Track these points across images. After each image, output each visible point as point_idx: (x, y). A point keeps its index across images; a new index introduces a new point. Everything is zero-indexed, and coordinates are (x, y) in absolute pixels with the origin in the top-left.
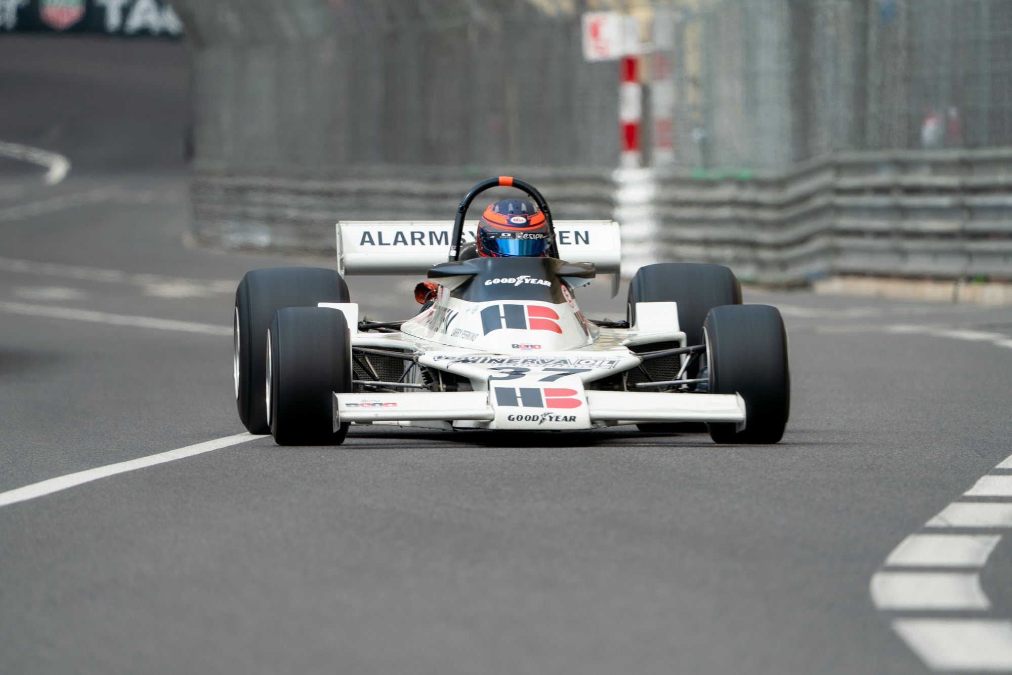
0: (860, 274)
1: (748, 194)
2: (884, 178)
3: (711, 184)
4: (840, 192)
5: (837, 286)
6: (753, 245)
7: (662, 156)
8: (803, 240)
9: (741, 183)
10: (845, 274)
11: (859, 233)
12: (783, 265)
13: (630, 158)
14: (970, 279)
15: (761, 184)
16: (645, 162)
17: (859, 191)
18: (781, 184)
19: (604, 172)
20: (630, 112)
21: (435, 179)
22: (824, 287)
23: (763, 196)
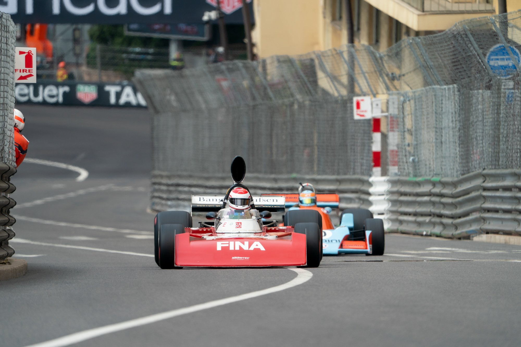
0: (496, 232)
1: (437, 190)
2: (508, 183)
3: (418, 184)
4: (485, 189)
5: (484, 238)
6: (440, 216)
7: (393, 170)
8: (466, 214)
9: (434, 184)
10: (488, 232)
11: (496, 211)
12: (456, 227)
13: (377, 170)
15: (444, 184)
16: (384, 173)
17: (496, 189)
18: (455, 184)
19: (365, 178)
20: (376, 147)
21: (275, 180)
22: (476, 239)
23: (445, 191)
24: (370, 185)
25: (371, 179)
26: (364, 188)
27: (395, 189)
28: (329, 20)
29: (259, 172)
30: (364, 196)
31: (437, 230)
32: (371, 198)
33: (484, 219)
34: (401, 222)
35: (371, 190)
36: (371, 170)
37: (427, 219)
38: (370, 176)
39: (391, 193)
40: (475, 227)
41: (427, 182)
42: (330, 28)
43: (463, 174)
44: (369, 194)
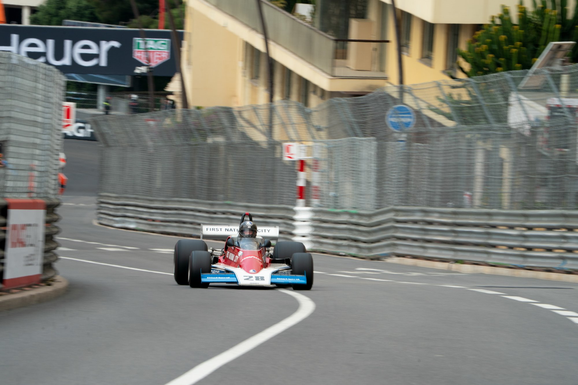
0: (403, 256)
1: (354, 220)
2: (416, 217)
3: (337, 214)
4: (398, 222)
5: (395, 260)
6: (356, 240)
7: (315, 202)
8: (378, 241)
9: (351, 215)
10: (399, 256)
11: (404, 239)
12: (370, 249)
13: (301, 201)
14: (456, 261)
15: (360, 215)
16: (307, 204)
17: (405, 222)
18: (370, 216)
19: (290, 207)
20: (301, 183)
21: (212, 205)
22: (389, 260)
23: (362, 221)
24: (295, 212)
25: (296, 208)
26: (290, 215)
27: (317, 217)
28: (248, 78)
29: (197, 198)
30: (290, 222)
31: (354, 251)
32: (295, 223)
33: (395, 245)
34: (321, 243)
35: (296, 217)
36: (295, 201)
37: (345, 242)
38: (295, 205)
39: (313, 220)
40: (386, 251)
41: (347, 213)
42: (248, 85)
43: (377, 209)
44: (293, 220)
